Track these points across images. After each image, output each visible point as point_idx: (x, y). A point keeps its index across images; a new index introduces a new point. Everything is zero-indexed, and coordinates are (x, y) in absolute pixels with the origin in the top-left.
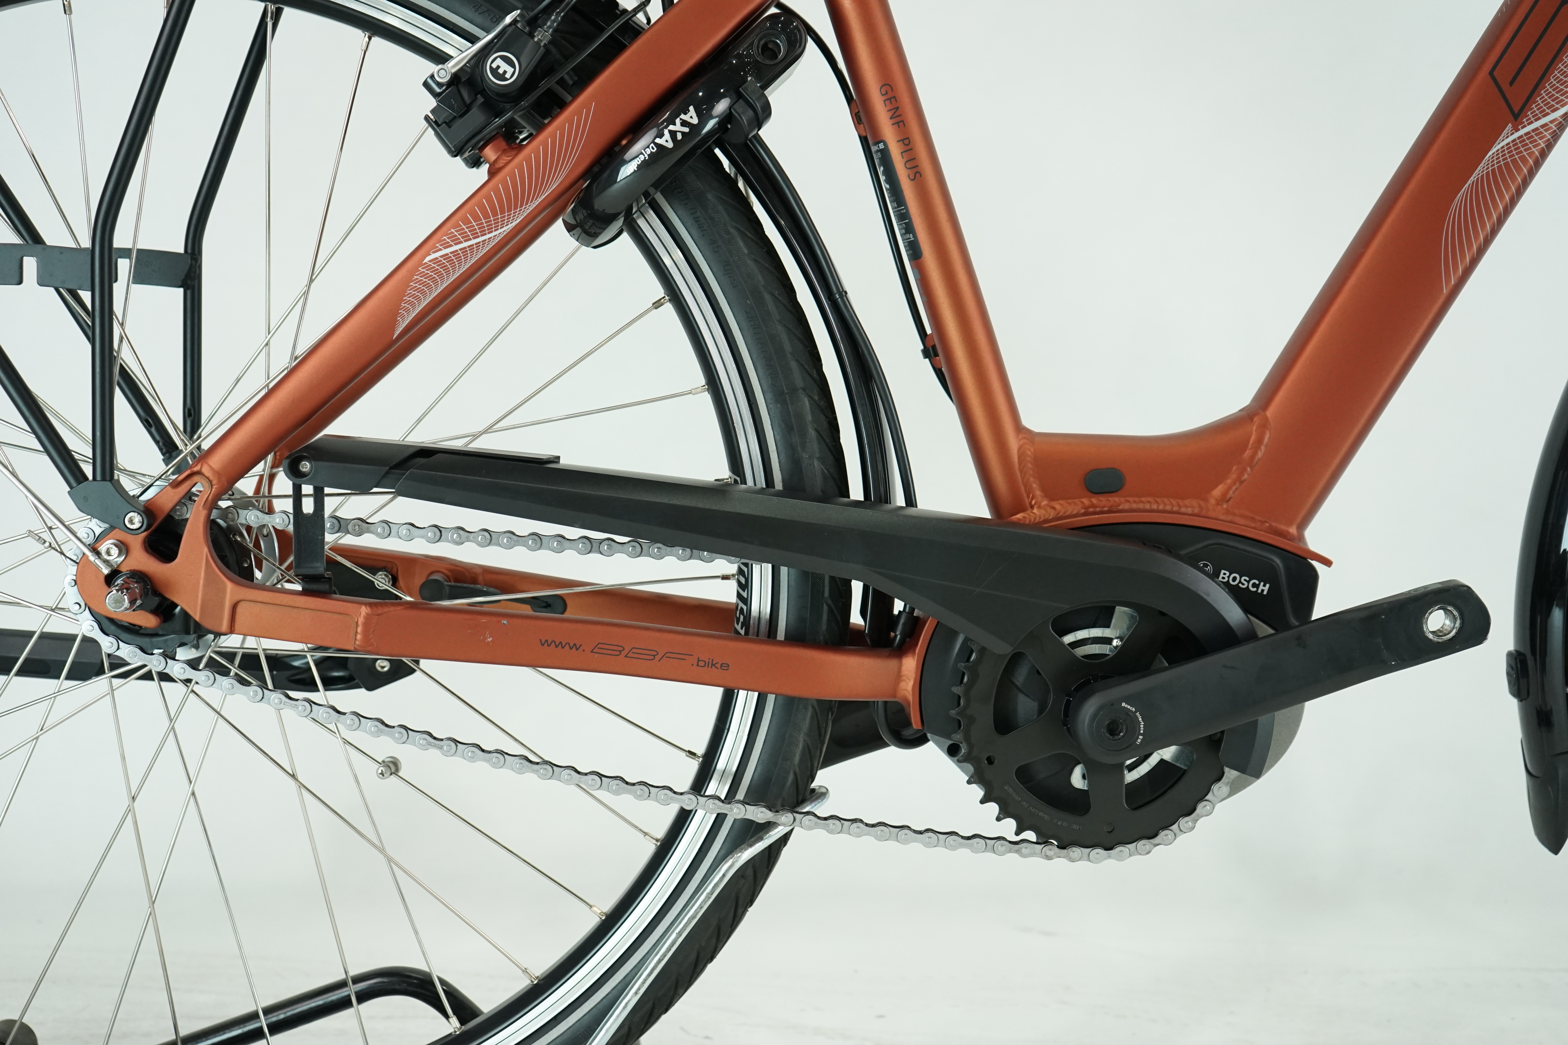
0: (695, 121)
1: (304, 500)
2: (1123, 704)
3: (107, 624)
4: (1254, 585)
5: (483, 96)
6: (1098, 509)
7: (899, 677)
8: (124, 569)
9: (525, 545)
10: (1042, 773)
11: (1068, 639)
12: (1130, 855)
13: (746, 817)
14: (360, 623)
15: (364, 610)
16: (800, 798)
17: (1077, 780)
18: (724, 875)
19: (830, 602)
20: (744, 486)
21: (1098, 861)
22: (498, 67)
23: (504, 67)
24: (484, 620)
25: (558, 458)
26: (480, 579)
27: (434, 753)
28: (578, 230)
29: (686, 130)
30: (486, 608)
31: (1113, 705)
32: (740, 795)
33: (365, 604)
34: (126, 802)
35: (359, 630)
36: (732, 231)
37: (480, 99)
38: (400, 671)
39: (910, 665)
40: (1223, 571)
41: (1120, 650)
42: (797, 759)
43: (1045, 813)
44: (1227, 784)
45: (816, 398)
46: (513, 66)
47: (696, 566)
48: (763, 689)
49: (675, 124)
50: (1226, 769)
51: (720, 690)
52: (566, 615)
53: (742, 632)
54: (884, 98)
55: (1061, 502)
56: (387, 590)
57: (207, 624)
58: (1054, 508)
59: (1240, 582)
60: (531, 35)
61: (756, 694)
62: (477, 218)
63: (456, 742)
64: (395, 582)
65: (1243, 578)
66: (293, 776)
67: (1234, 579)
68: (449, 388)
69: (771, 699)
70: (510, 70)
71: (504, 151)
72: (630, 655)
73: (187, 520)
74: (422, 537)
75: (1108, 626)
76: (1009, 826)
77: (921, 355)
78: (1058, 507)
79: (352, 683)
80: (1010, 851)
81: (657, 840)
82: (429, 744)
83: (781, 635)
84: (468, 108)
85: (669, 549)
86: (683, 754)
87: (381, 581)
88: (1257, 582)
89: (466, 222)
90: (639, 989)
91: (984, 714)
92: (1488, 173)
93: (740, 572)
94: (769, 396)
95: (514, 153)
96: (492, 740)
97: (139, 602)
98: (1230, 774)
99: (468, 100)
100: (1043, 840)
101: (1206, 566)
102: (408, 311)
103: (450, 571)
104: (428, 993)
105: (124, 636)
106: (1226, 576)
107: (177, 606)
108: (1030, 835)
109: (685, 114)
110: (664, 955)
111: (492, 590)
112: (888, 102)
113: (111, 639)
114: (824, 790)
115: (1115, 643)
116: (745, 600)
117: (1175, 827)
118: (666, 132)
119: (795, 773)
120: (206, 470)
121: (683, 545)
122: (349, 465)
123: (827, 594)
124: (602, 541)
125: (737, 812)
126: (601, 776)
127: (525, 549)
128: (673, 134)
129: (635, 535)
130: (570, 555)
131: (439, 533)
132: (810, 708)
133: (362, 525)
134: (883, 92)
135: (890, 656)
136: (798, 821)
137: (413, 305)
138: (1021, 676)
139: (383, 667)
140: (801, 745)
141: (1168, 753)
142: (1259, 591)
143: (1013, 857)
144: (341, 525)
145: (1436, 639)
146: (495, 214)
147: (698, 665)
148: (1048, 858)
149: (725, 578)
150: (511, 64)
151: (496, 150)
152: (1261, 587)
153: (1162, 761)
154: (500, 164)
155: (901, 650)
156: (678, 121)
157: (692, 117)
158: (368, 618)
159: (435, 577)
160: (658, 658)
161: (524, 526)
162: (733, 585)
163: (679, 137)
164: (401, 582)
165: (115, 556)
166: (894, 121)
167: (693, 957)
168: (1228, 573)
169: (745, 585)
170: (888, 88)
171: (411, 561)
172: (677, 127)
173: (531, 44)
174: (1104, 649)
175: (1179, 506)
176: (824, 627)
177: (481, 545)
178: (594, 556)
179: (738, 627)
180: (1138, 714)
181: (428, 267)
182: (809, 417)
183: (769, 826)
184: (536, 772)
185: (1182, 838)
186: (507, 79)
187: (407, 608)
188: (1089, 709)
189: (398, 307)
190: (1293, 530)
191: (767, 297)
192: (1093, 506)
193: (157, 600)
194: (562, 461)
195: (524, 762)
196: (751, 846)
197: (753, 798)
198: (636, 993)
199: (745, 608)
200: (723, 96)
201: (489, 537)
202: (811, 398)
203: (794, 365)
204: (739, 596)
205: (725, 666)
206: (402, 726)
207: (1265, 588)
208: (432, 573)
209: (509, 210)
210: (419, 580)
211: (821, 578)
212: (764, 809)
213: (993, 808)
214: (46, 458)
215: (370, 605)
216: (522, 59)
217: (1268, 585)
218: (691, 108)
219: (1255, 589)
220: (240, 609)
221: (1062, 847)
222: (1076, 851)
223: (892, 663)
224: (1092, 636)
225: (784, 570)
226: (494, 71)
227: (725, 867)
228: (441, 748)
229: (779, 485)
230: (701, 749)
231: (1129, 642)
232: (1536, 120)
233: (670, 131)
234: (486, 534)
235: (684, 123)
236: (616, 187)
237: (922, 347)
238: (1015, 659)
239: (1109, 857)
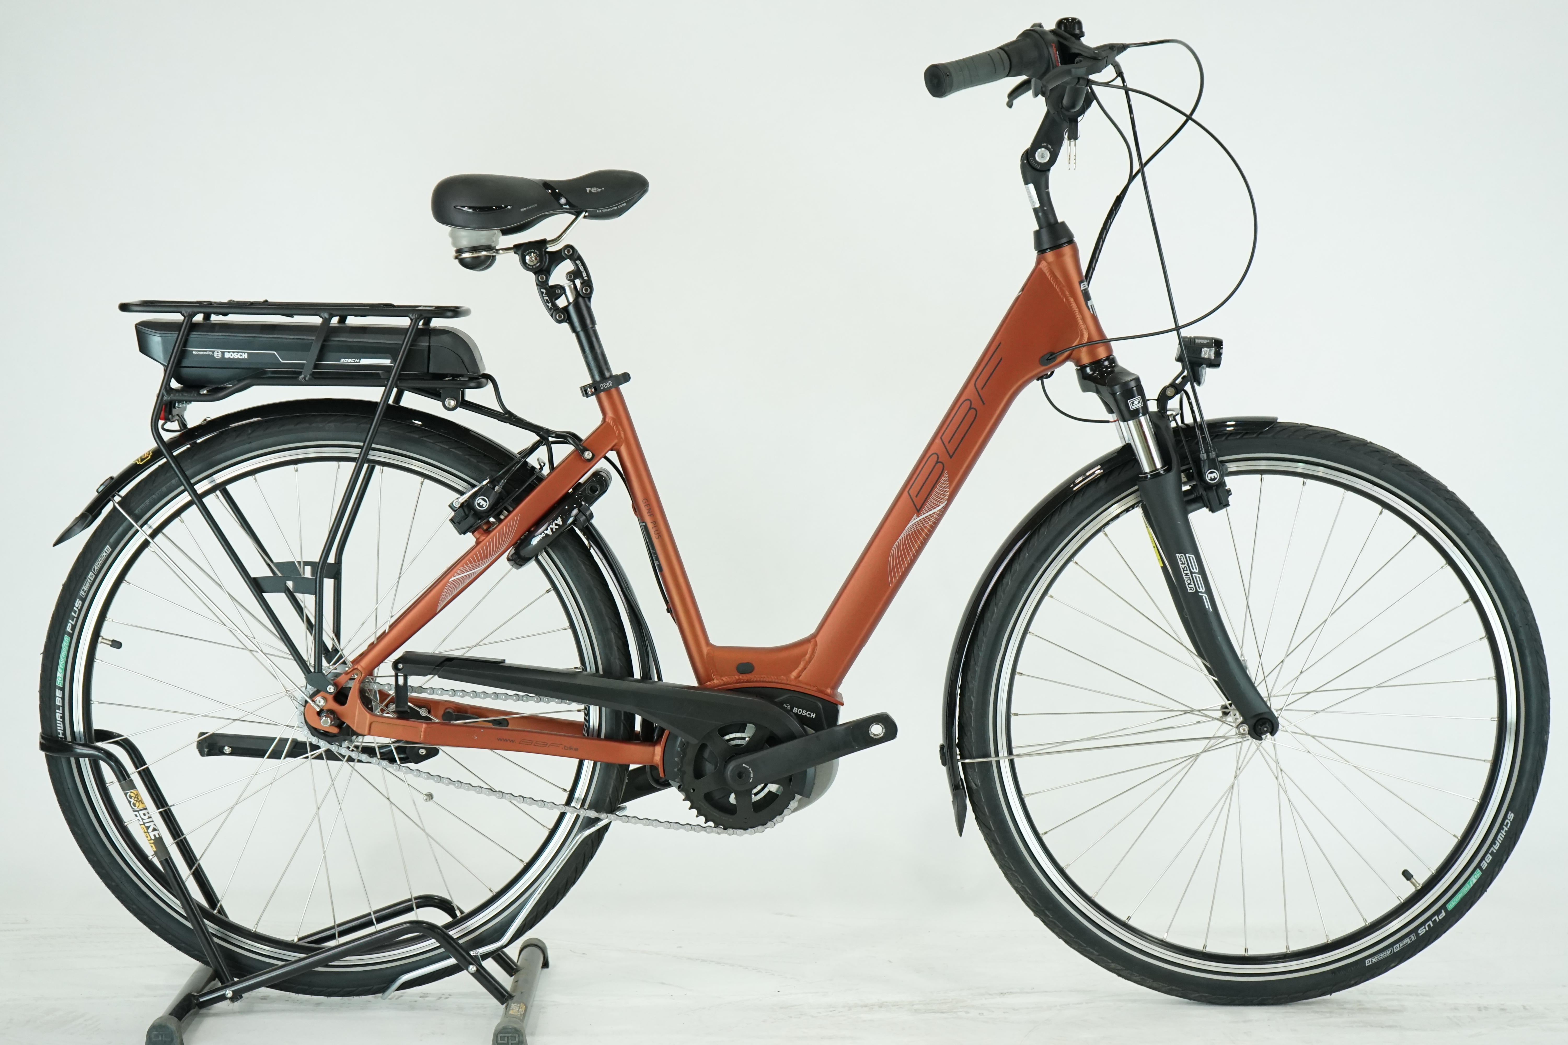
0: (561, 523)
1: (399, 677)
2: (744, 765)
3: (315, 731)
4: (809, 714)
5: (473, 511)
6: (742, 681)
7: (654, 754)
8: (325, 709)
9: (491, 698)
10: (717, 796)
11: (727, 737)
12: (755, 833)
13: (586, 815)
14: (422, 731)
15: (424, 726)
16: (613, 809)
17: (732, 799)
18: (577, 841)
19: (624, 722)
20: (586, 672)
21: (741, 835)
22: (480, 503)
23: (482, 503)
24: (474, 729)
25: (505, 660)
26: (469, 711)
27: (452, 787)
28: (512, 562)
29: (557, 527)
30: (471, 724)
31: (740, 766)
32: (586, 806)
33: (425, 723)
34: (315, 809)
35: (422, 734)
36: (579, 561)
37: (472, 512)
38: (432, 753)
39: (658, 750)
40: (795, 708)
41: (749, 742)
42: (610, 791)
43: (717, 814)
44: (796, 801)
45: (617, 632)
46: (486, 502)
47: (564, 706)
48: (596, 760)
49: (552, 525)
50: (796, 795)
51: (577, 760)
52: (509, 727)
53: (586, 735)
54: (645, 504)
55: (726, 677)
56: (427, 716)
57: (359, 731)
58: (723, 680)
59: (802, 713)
60: (494, 489)
61: (593, 762)
62: (471, 563)
63: (461, 782)
64: (429, 712)
65: (804, 711)
66: (388, 799)
67: (800, 711)
68: (456, 627)
69: (599, 764)
70: (485, 504)
71: (482, 534)
72: (536, 744)
73: (350, 688)
74: (447, 694)
75: (744, 732)
76: (702, 819)
77: (666, 611)
78: (724, 679)
79: (408, 760)
80: (702, 831)
81: (549, 829)
82: (450, 783)
83: (603, 736)
84: (467, 516)
85: (552, 699)
86: (561, 790)
87: (423, 712)
88: (810, 713)
89: (467, 564)
90: (540, 891)
91: (689, 770)
92: (907, 535)
93: (585, 708)
94: (596, 632)
95: (486, 535)
96: (476, 782)
97: (333, 722)
98: (798, 797)
99: (467, 513)
100: (716, 826)
101: (787, 706)
102: (442, 601)
103: (455, 707)
104: (444, 907)
105: (321, 736)
106: (796, 710)
107: (344, 723)
108: (711, 824)
109: (557, 520)
110: (551, 877)
111: (474, 716)
112: (646, 506)
113: (316, 738)
114: (625, 807)
115: (747, 739)
116: (588, 721)
117: (774, 820)
118: (549, 528)
119: (610, 798)
120: (359, 668)
121: (558, 698)
122: (418, 665)
123: (623, 718)
124: (523, 696)
125: (583, 813)
126: (523, 797)
127: (490, 699)
128: (552, 529)
129: (537, 694)
130: (510, 701)
131: (454, 693)
132: (616, 769)
133: (421, 689)
134: (644, 502)
135: (650, 745)
136: (609, 817)
137: (444, 599)
138: (706, 754)
139: (422, 753)
140: (612, 785)
141: (773, 788)
142: (811, 717)
143: (703, 833)
144: (414, 689)
145: (875, 737)
146: (479, 561)
147: (565, 749)
148: (719, 834)
149: (579, 711)
150: (486, 501)
151: (479, 533)
152: (812, 715)
153: (770, 792)
154: (480, 540)
155: (653, 743)
156: (554, 523)
157: (559, 521)
158: (426, 729)
159: (449, 710)
160: (547, 746)
161: (490, 690)
162: (582, 714)
163: (554, 530)
164: (432, 712)
165: (322, 703)
166: (649, 514)
167: (565, 881)
168: (797, 709)
169: (587, 714)
170: (645, 500)
171: (437, 703)
172: (553, 526)
173: (493, 493)
174: (743, 742)
175: (778, 679)
176: (622, 732)
177: (472, 697)
178: (520, 702)
179: (584, 733)
180: (750, 769)
181: (451, 583)
182: (614, 641)
183: (598, 820)
184: (495, 795)
185: (777, 825)
186: (483, 508)
187: (442, 725)
188: (731, 766)
189: (439, 600)
190: (829, 691)
191: (595, 590)
192: (740, 679)
193: (338, 721)
194: (506, 662)
195: (490, 791)
196: (589, 829)
197: (590, 808)
198: (539, 893)
199: (587, 724)
200: (575, 508)
201: (476, 694)
202: (614, 633)
203: (607, 619)
204: (585, 719)
205: (576, 750)
206: (437, 775)
207: (813, 716)
208: (446, 709)
209: (485, 559)
210: (441, 712)
211: (621, 712)
212: (594, 812)
213: (694, 811)
214: (295, 662)
215: (426, 723)
216: (490, 499)
217: (815, 714)
218: (559, 518)
219: (809, 716)
220: (373, 726)
221: (725, 829)
222: (730, 831)
223: (651, 748)
224: (737, 736)
225: (604, 709)
226: (479, 504)
227: (577, 838)
228: (454, 785)
229: (601, 672)
230: (569, 788)
231: (751, 739)
232: (927, 513)
233: (550, 528)
234: (474, 693)
235: (556, 524)
236: (530, 546)
237: (666, 608)
238: (703, 747)
239: (746, 833)
